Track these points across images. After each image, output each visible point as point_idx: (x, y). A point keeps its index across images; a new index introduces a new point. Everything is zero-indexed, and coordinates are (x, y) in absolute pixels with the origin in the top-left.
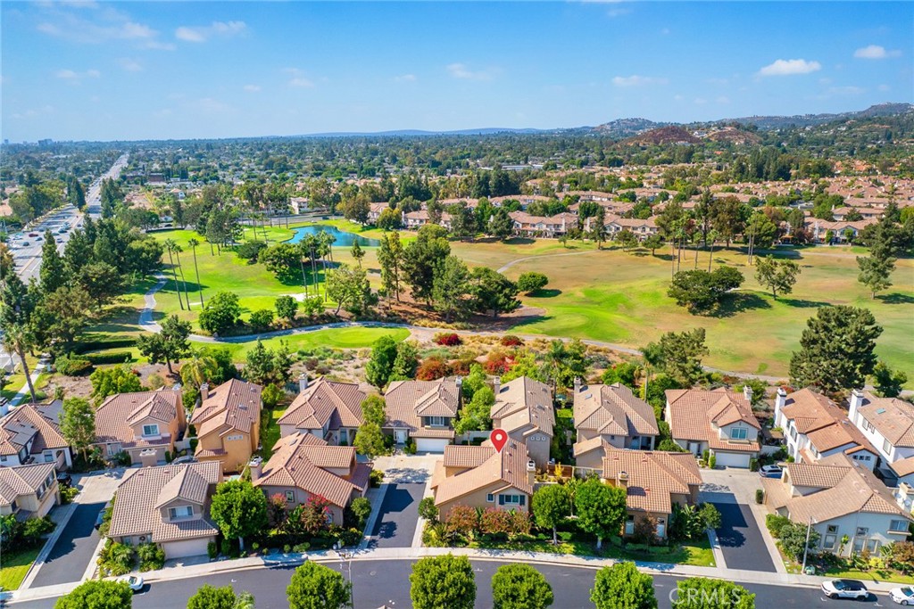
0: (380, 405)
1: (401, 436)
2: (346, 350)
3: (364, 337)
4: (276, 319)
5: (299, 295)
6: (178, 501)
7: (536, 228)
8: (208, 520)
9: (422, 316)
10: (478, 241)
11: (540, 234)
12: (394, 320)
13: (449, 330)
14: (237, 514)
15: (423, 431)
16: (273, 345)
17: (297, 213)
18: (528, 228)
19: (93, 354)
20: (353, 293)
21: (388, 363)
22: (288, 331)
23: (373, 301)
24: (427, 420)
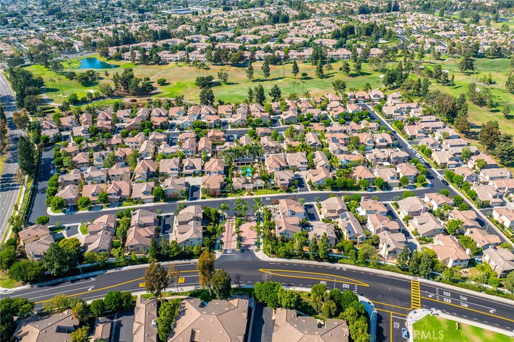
0: (116, 115)
1: (120, 120)
2: (108, 105)
3: (111, 101)
4: (88, 99)
5: (92, 91)
6: (84, 130)
7: (169, 59)
8: (89, 132)
9: (127, 95)
10: (150, 65)
11: (171, 61)
12: (119, 96)
13: (134, 98)
14: (94, 130)
15: (124, 119)
16: (90, 105)
17: (78, 51)
18: (167, 59)
19: (45, 111)
20: (107, 90)
21: (117, 107)
22: (91, 102)
23: (113, 92)
24: (125, 117)
